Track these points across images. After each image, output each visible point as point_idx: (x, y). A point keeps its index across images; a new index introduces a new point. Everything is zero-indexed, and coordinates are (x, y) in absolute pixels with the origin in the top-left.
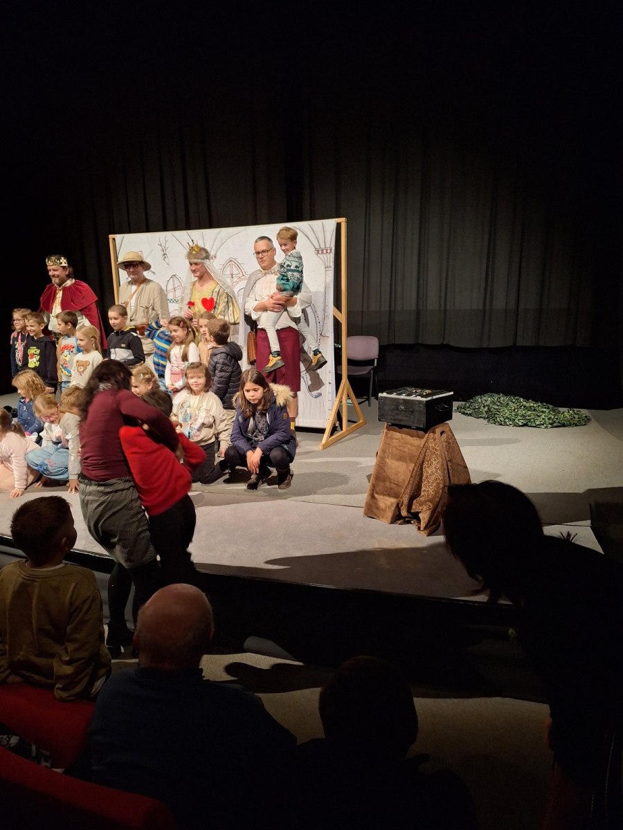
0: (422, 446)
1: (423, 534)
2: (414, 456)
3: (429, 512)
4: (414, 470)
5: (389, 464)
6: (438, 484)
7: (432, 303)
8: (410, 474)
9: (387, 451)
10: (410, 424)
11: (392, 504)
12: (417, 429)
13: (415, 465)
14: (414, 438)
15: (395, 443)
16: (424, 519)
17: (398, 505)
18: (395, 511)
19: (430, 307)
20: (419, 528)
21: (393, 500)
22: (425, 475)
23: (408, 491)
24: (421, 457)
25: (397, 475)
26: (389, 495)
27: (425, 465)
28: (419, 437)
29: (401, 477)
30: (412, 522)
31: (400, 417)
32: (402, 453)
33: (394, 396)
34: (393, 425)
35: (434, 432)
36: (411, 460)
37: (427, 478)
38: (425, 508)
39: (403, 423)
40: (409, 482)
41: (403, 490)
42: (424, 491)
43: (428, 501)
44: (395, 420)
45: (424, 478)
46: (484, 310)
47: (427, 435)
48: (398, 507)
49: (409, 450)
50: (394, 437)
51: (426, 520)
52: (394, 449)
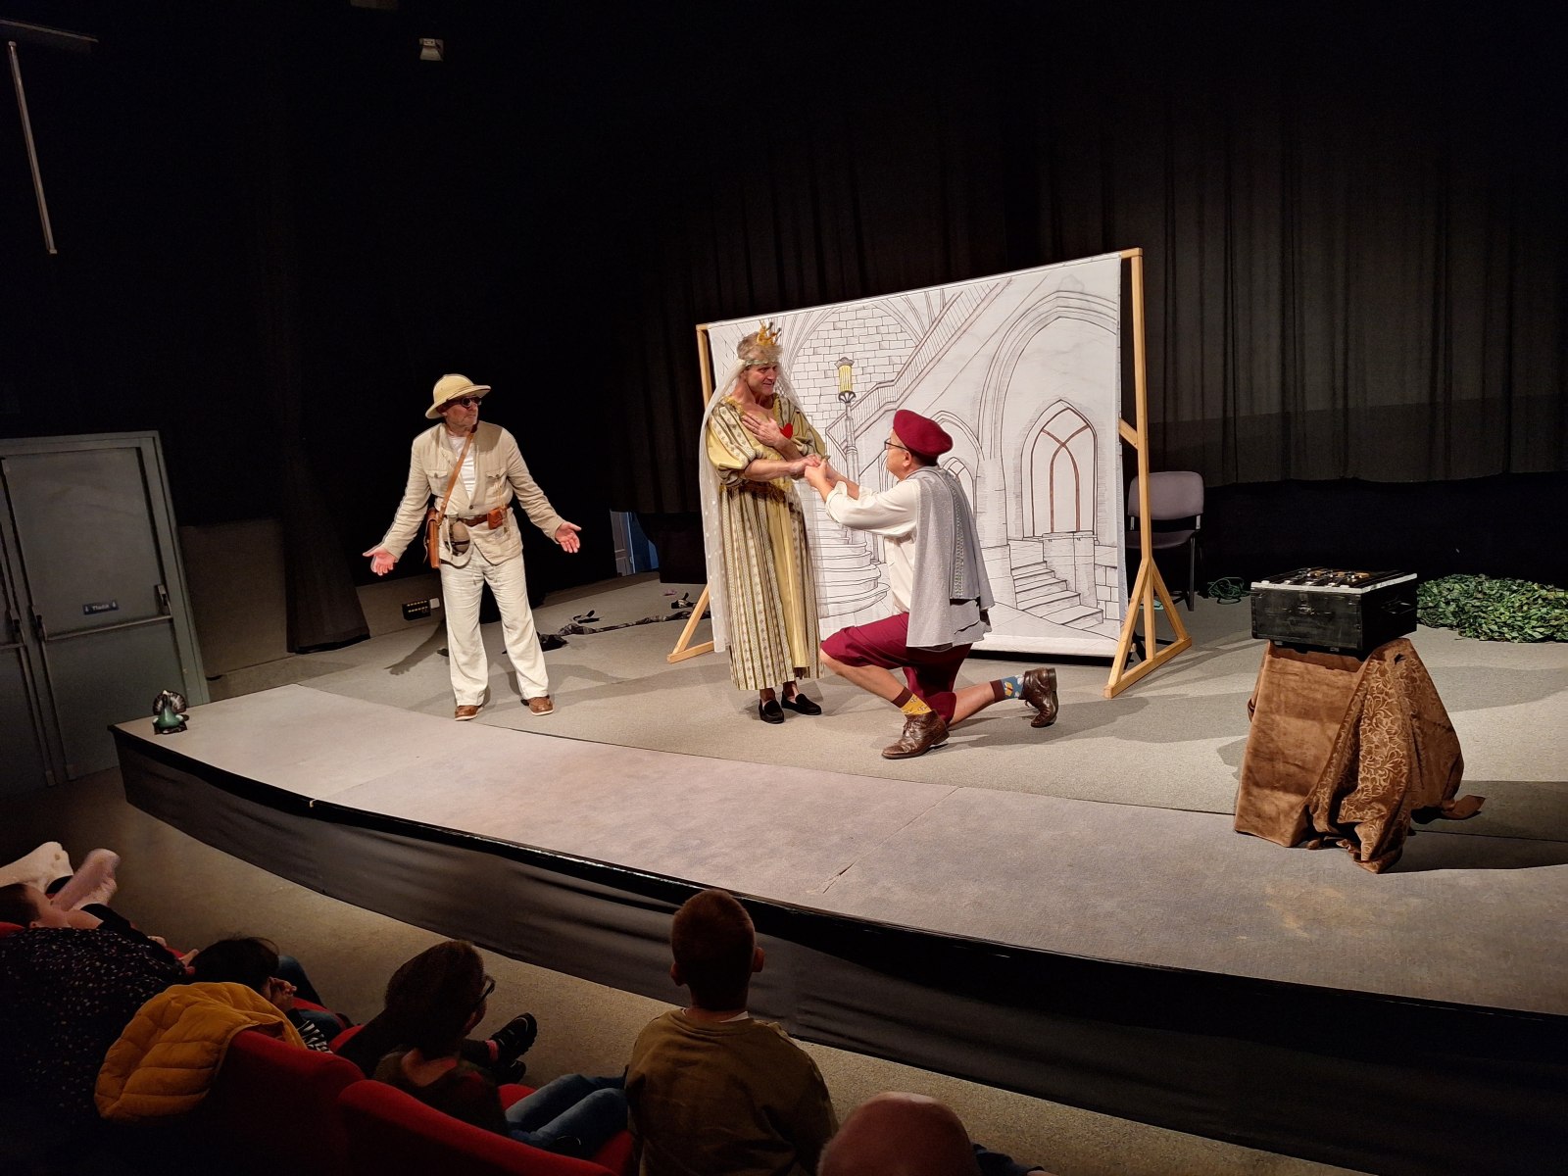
0: (1355, 687)
1: (1368, 871)
2: (1339, 708)
3: (1379, 825)
4: (1339, 736)
5: (1282, 724)
6: (1396, 765)
7: (1316, 399)
8: (1330, 748)
9: (1275, 699)
10: (1327, 643)
11: (1292, 807)
12: (1344, 652)
13: (1343, 727)
14: (1336, 671)
15: (1292, 682)
16: (1367, 837)
17: (1306, 808)
18: (1300, 822)
19: (1310, 407)
20: (1358, 857)
22: (1364, 747)
23: (1329, 780)
24: (1355, 709)
25: (1300, 747)
26: (1286, 789)
27: (1364, 725)
28: (1347, 669)
29: (1310, 753)
30: (1339, 844)
31: (1302, 629)
32: (1311, 703)
33: (1286, 586)
34: (1286, 645)
35: (1381, 658)
36: (1332, 718)
37: (1369, 752)
38: (1369, 815)
39: (1310, 641)
40: (1329, 763)
41: (1316, 779)
42: (1365, 779)
43: (1375, 800)
44: (1292, 635)
45: (1361, 753)
46: (1433, 405)
47: (1365, 663)
48: (1307, 815)
49: (1325, 695)
50: (1290, 669)
51: (1375, 840)
52: (1291, 695)
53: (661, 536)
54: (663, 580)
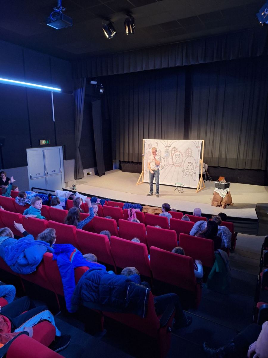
19: (222, 157)
21: (217, 203)
33: (218, 183)
46: (237, 159)
53: (123, 164)
54: (122, 171)
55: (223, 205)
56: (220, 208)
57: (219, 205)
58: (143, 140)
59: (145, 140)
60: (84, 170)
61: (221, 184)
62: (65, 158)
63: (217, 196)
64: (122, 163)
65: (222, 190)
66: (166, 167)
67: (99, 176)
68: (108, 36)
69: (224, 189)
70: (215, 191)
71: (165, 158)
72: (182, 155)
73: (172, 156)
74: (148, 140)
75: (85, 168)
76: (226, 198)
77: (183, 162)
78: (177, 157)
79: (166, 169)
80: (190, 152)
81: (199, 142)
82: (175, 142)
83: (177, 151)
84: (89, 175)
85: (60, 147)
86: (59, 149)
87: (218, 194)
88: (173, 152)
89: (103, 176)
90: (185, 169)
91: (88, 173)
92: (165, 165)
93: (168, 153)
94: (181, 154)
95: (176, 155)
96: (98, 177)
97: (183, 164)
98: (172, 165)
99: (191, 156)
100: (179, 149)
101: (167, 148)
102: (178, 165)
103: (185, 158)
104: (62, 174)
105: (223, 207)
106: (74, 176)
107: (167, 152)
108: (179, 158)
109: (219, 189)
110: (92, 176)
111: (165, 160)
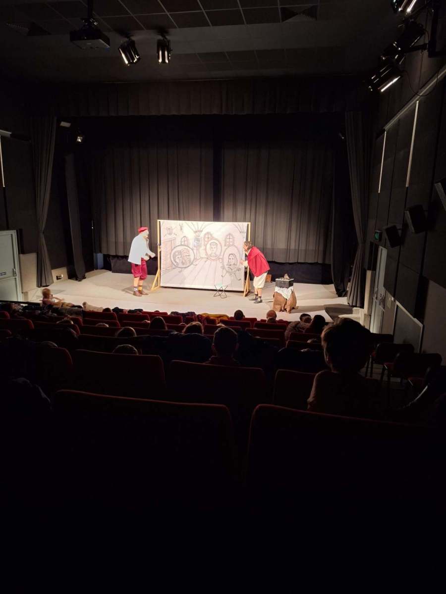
21: (280, 306)
33: (280, 280)
46: (287, 249)
53: (114, 260)
54: (113, 272)
55: (288, 310)
56: (285, 313)
57: (283, 309)
58: (158, 220)
59: (162, 221)
60: (52, 271)
61: (284, 281)
62: (22, 250)
63: (279, 297)
64: (112, 259)
65: (285, 289)
66: (197, 263)
67: (77, 280)
68: (127, 62)
69: (288, 288)
70: (276, 291)
71: (195, 248)
72: (220, 243)
73: (206, 246)
74: (166, 221)
75: (55, 266)
76: (291, 299)
77: (222, 254)
78: (213, 247)
79: (197, 265)
80: (231, 240)
81: (244, 226)
82: (208, 225)
83: (213, 238)
84: (59, 280)
85: (12, 231)
86: (10, 236)
87: (281, 295)
88: (206, 239)
89: (84, 281)
90: (225, 264)
91: (57, 277)
92: (194, 259)
93: (199, 241)
94: (217, 242)
95: (210, 244)
96: (77, 282)
97: (221, 257)
98: (205, 259)
99: (233, 245)
100: (215, 235)
101: (197, 234)
102: (214, 258)
103: (224, 248)
104: (17, 279)
105: (288, 311)
106: (36, 283)
107: (197, 239)
108: (215, 249)
109: (281, 289)
110: (64, 280)
111: (194, 251)
